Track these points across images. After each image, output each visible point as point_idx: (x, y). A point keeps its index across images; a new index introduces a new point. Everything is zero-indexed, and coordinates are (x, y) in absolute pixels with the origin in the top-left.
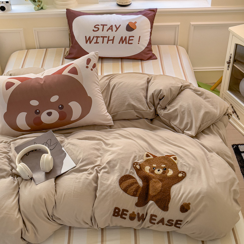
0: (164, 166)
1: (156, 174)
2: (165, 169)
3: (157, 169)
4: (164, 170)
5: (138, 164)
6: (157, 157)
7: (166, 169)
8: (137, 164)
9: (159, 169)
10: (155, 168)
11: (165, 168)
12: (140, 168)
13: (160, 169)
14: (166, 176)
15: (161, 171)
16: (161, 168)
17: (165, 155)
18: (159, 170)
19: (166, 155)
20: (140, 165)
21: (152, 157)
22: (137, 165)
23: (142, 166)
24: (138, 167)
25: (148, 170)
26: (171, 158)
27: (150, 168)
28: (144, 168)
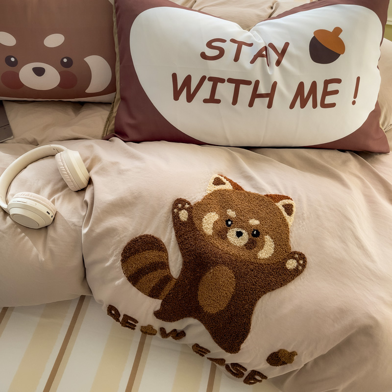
0: (256, 222)
1: (229, 242)
2: (256, 234)
3: (236, 230)
4: (253, 235)
5: (187, 206)
6: (243, 190)
7: (258, 234)
8: (183, 206)
9: (239, 230)
10: (230, 223)
11: (257, 231)
12: (190, 218)
13: (244, 231)
14: (256, 257)
16: (248, 227)
17: (263, 194)
18: (239, 234)
19: (267, 195)
20: (190, 210)
21: (228, 186)
22: (183, 208)
23: (197, 210)
24: (184, 215)
25: (211, 226)
26: (280, 205)
27: (219, 220)
28: (201, 219)
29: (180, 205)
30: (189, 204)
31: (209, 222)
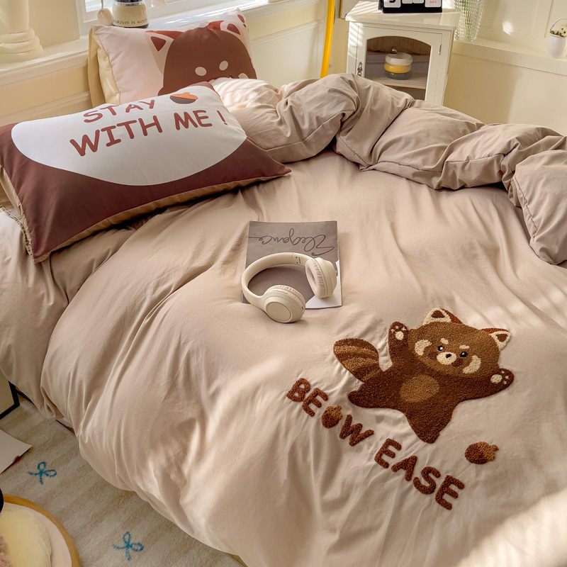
1: (438, 362)
3: (446, 353)
4: (461, 356)
8: (400, 328)
10: (441, 348)
11: (465, 353)
14: (461, 372)
15: (454, 357)
16: (457, 351)
20: (406, 333)
23: (411, 336)
25: (423, 350)
26: (493, 335)
27: (430, 346)
28: (414, 343)
30: (406, 328)
31: (420, 347)
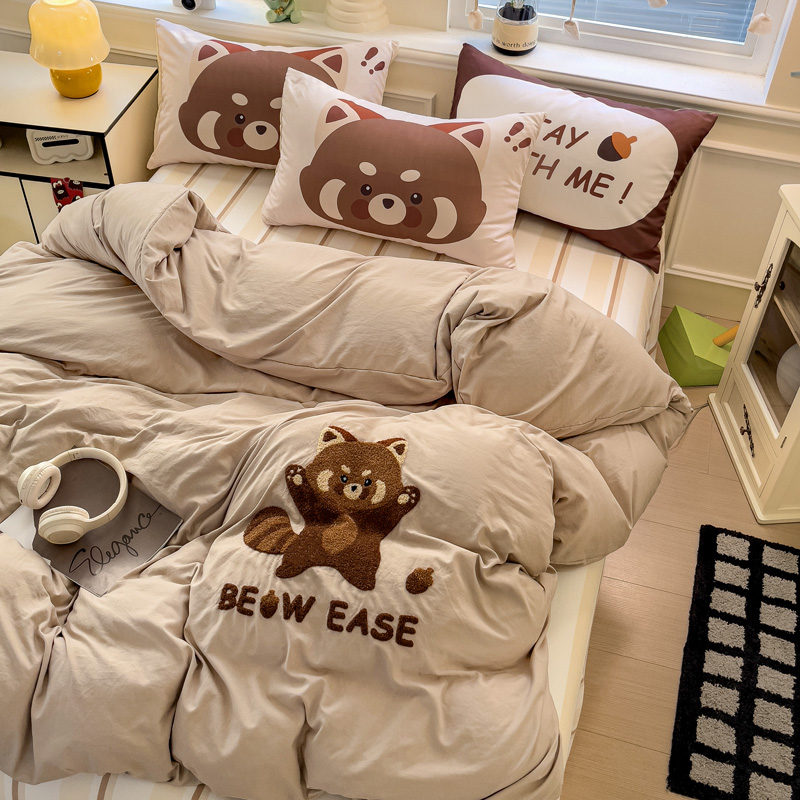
1: (346, 498)
2: (368, 482)
3: (350, 485)
4: (366, 485)
5: (299, 470)
6: (355, 439)
7: (370, 482)
8: (296, 470)
9: (354, 484)
10: (345, 479)
11: (369, 480)
12: (305, 480)
13: (357, 485)
15: (360, 489)
16: (361, 480)
18: (354, 488)
19: (379, 442)
20: (303, 473)
21: (339, 440)
22: (295, 473)
23: (309, 473)
24: (298, 480)
25: (327, 483)
26: (391, 448)
27: (333, 476)
28: (315, 479)
29: (292, 471)
30: (301, 467)
31: (323, 481)
